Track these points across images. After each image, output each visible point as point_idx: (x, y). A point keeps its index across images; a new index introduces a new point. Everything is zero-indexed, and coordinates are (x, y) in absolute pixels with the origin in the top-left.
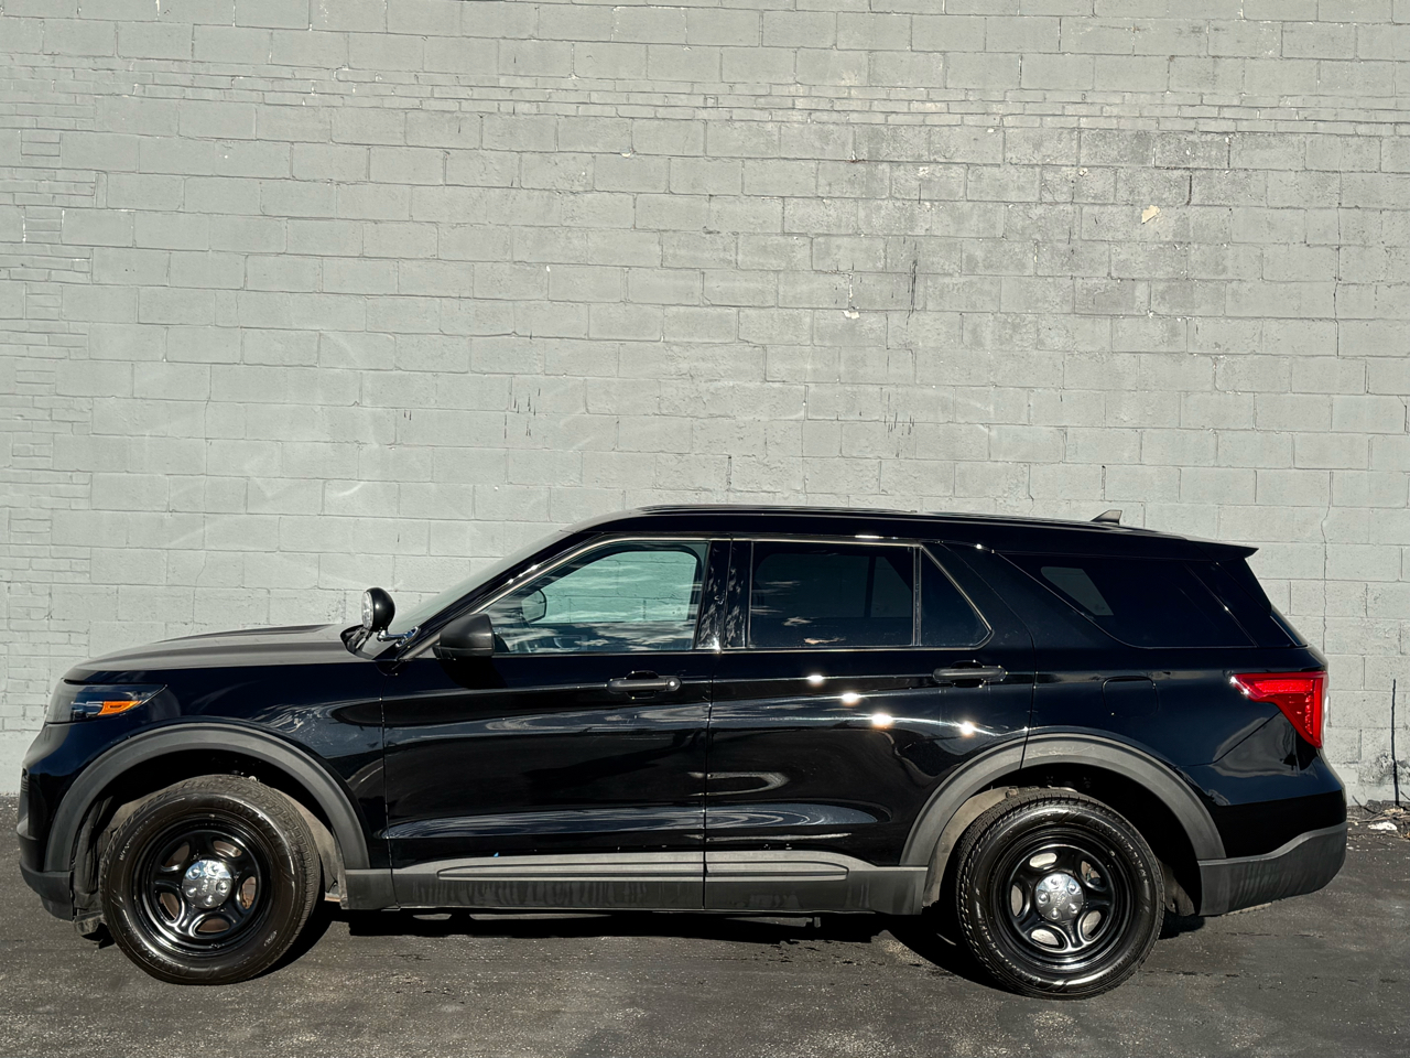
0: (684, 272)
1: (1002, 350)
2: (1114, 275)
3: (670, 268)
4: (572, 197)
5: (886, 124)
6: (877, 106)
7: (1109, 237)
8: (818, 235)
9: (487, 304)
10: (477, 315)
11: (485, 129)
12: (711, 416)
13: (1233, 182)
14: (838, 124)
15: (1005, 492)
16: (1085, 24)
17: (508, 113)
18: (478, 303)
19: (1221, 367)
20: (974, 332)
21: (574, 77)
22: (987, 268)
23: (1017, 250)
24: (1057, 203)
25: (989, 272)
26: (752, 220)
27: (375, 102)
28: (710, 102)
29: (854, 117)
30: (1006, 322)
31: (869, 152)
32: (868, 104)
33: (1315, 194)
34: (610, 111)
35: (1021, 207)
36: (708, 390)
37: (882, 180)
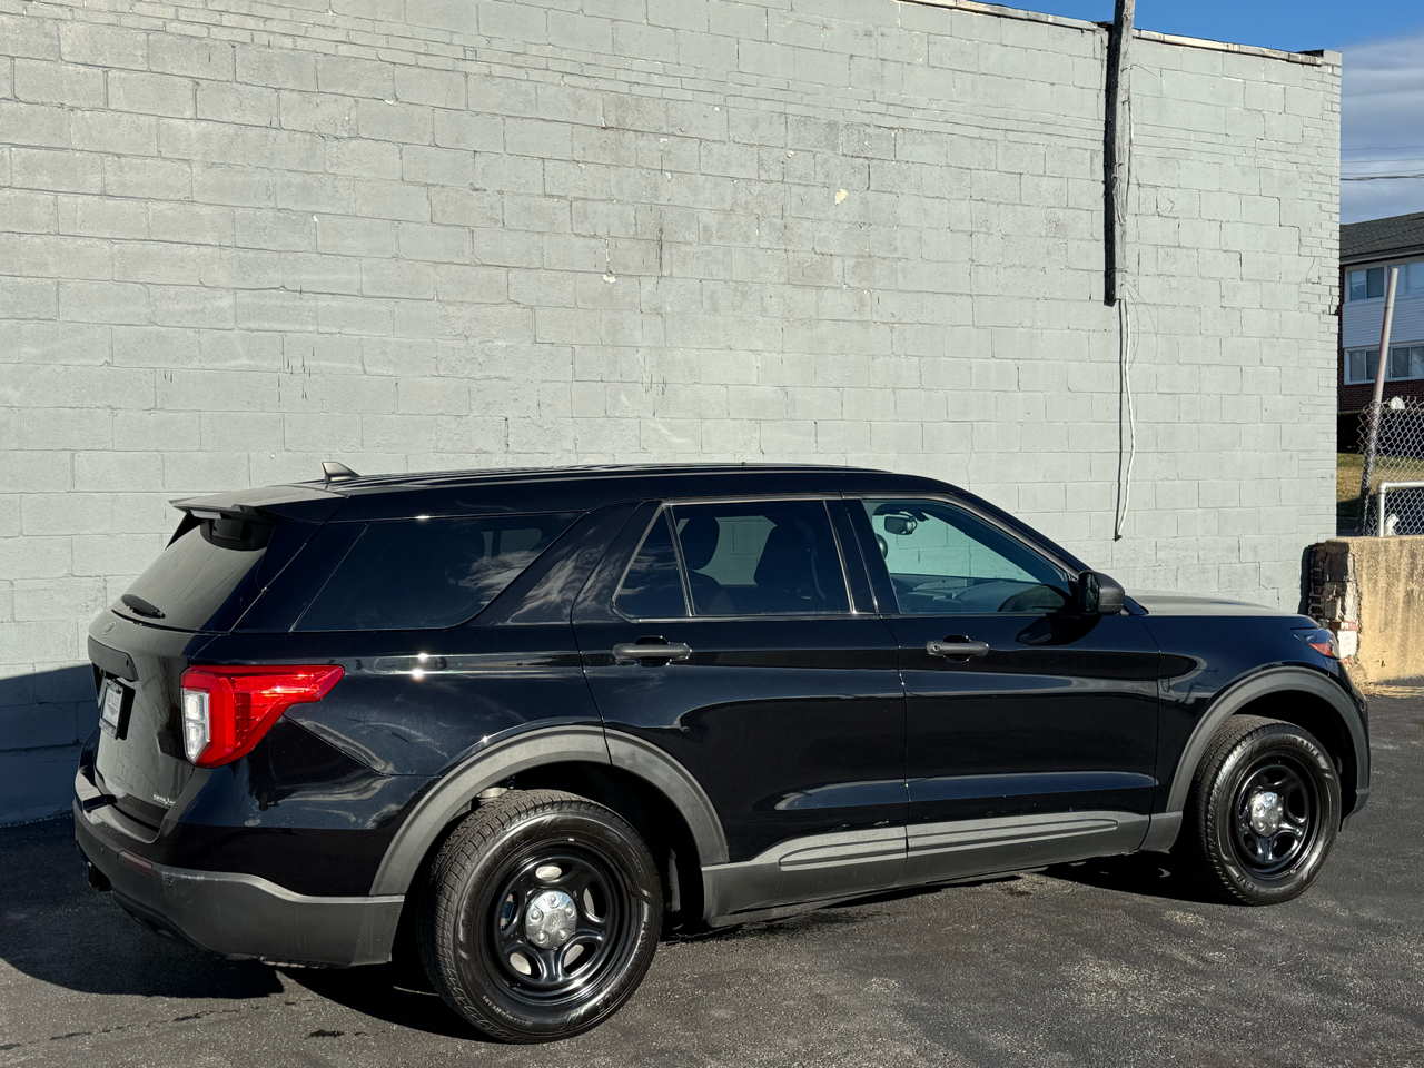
0: (453, 229)
1: (734, 316)
2: (818, 250)
3: (440, 224)
4: (336, 142)
5: (630, 94)
6: (622, 75)
7: (811, 216)
8: (577, 199)
9: (251, 254)
10: (241, 267)
11: (238, 61)
12: (487, 378)
13: (899, 172)
14: (588, 89)
15: (741, 447)
16: (785, 18)
17: (263, 45)
18: (241, 252)
19: (896, 333)
20: (711, 298)
21: (331, 13)
22: (719, 239)
23: (743, 223)
24: (772, 181)
25: (722, 243)
26: (514, 179)
27: (112, 19)
28: (470, 55)
29: (603, 84)
30: (736, 290)
31: (617, 120)
32: (613, 72)
33: (955, 187)
34: (371, 54)
35: (744, 183)
36: (483, 351)
37: (629, 148)
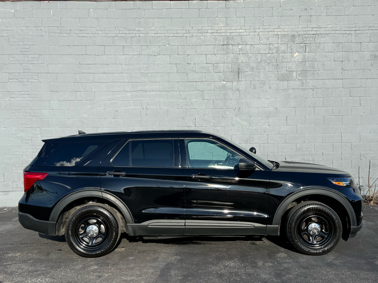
0: (182, 74)
1: (261, 90)
2: (288, 70)
3: (179, 73)
4: (155, 56)
5: (231, 35)
6: (228, 31)
7: (286, 61)
8: (215, 63)
9: (135, 83)
10: (133, 86)
11: (133, 41)
12: (191, 109)
13: (316, 46)
14: (219, 36)
15: (263, 124)
16: (279, 9)
17: (138, 37)
18: (133, 83)
19: (314, 92)
20: (254, 85)
21: (154, 27)
22: (256, 70)
23: (264, 65)
24: (273, 53)
25: (257, 71)
26: (199, 60)
27: (105, 35)
28: (187, 32)
29: (223, 34)
30: (261, 83)
31: (227, 42)
32: (226, 31)
33: (336, 48)
34: (163, 35)
35: (264, 54)
36: (189, 102)
37: (230, 49)
